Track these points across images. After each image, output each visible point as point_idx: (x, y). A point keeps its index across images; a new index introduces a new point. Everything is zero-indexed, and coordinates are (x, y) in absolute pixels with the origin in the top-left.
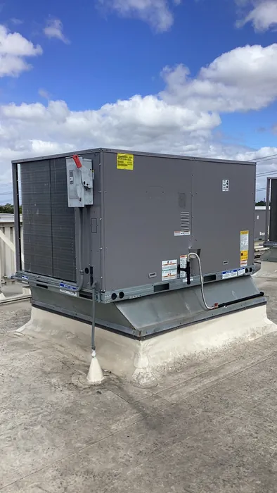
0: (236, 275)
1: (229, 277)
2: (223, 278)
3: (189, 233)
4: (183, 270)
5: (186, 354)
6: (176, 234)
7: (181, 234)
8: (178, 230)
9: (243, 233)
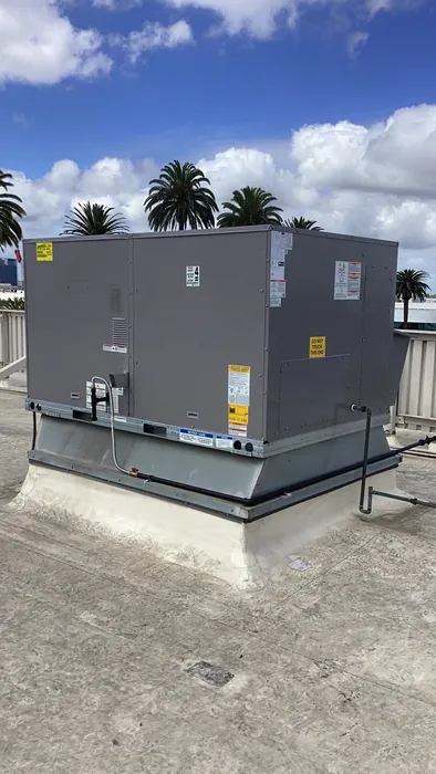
0: (211, 445)
1: (194, 442)
2: (182, 439)
3: (124, 351)
4: (102, 400)
5: (69, 510)
6: (105, 348)
7: (113, 349)
8: (109, 344)
9: (235, 370)
